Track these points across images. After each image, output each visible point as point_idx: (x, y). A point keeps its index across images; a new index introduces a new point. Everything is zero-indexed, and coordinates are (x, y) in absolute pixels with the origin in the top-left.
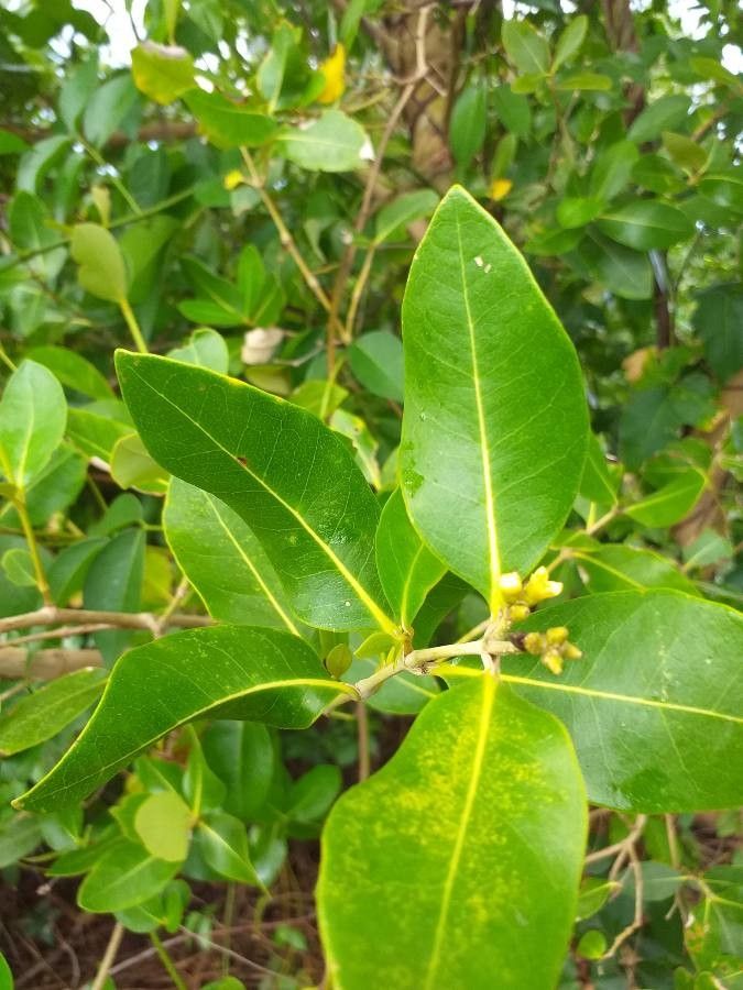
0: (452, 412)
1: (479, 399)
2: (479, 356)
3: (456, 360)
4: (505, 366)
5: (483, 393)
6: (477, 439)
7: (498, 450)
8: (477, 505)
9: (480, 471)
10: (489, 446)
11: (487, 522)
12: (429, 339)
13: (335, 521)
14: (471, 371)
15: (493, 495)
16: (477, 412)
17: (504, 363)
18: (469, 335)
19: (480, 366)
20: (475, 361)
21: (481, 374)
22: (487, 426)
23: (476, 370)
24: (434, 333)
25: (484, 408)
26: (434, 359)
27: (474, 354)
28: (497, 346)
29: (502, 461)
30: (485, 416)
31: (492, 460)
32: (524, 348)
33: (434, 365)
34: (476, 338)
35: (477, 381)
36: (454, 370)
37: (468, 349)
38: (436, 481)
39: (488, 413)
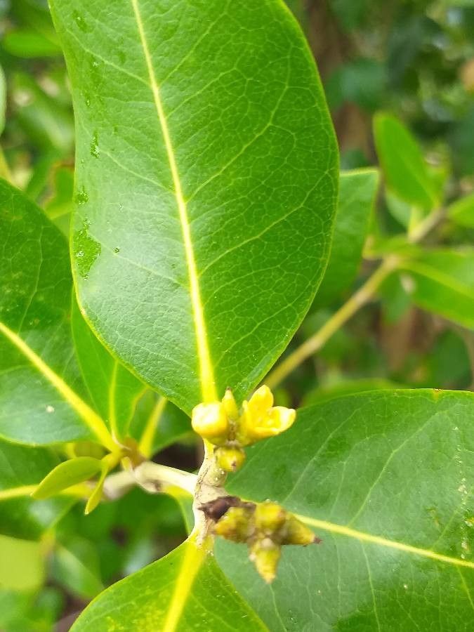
0: (132, 143)
1: (163, 120)
2: (152, 48)
3: (122, 57)
4: (193, 60)
5: (168, 109)
6: (168, 184)
7: (198, 199)
8: (177, 286)
9: (176, 234)
10: (187, 195)
11: (192, 312)
12: (83, 26)
13: (22, 301)
14: (144, 74)
15: (199, 270)
16: (163, 141)
17: (190, 58)
18: (133, 15)
19: (156, 65)
20: (148, 58)
21: (161, 78)
22: (180, 163)
23: (152, 74)
24: (88, 18)
25: (172, 133)
26: (94, 59)
27: (145, 44)
28: (176, 28)
29: (207, 218)
30: (175, 146)
31: (192, 218)
32: (215, 27)
33: (95, 69)
34: (144, 18)
35: (155, 89)
36: (123, 74)
37: (136, 37)
38: (117, 251)
39: (179, 141)
